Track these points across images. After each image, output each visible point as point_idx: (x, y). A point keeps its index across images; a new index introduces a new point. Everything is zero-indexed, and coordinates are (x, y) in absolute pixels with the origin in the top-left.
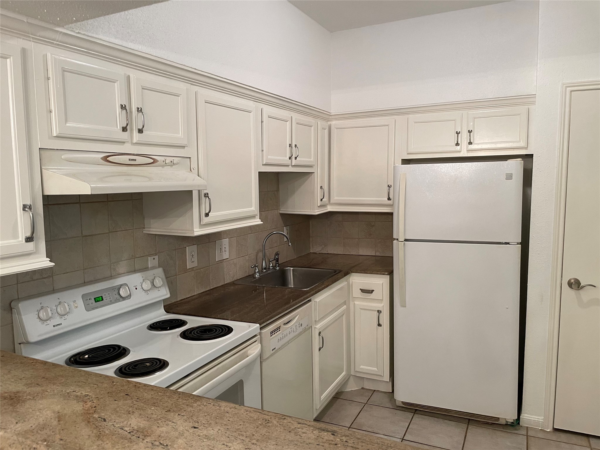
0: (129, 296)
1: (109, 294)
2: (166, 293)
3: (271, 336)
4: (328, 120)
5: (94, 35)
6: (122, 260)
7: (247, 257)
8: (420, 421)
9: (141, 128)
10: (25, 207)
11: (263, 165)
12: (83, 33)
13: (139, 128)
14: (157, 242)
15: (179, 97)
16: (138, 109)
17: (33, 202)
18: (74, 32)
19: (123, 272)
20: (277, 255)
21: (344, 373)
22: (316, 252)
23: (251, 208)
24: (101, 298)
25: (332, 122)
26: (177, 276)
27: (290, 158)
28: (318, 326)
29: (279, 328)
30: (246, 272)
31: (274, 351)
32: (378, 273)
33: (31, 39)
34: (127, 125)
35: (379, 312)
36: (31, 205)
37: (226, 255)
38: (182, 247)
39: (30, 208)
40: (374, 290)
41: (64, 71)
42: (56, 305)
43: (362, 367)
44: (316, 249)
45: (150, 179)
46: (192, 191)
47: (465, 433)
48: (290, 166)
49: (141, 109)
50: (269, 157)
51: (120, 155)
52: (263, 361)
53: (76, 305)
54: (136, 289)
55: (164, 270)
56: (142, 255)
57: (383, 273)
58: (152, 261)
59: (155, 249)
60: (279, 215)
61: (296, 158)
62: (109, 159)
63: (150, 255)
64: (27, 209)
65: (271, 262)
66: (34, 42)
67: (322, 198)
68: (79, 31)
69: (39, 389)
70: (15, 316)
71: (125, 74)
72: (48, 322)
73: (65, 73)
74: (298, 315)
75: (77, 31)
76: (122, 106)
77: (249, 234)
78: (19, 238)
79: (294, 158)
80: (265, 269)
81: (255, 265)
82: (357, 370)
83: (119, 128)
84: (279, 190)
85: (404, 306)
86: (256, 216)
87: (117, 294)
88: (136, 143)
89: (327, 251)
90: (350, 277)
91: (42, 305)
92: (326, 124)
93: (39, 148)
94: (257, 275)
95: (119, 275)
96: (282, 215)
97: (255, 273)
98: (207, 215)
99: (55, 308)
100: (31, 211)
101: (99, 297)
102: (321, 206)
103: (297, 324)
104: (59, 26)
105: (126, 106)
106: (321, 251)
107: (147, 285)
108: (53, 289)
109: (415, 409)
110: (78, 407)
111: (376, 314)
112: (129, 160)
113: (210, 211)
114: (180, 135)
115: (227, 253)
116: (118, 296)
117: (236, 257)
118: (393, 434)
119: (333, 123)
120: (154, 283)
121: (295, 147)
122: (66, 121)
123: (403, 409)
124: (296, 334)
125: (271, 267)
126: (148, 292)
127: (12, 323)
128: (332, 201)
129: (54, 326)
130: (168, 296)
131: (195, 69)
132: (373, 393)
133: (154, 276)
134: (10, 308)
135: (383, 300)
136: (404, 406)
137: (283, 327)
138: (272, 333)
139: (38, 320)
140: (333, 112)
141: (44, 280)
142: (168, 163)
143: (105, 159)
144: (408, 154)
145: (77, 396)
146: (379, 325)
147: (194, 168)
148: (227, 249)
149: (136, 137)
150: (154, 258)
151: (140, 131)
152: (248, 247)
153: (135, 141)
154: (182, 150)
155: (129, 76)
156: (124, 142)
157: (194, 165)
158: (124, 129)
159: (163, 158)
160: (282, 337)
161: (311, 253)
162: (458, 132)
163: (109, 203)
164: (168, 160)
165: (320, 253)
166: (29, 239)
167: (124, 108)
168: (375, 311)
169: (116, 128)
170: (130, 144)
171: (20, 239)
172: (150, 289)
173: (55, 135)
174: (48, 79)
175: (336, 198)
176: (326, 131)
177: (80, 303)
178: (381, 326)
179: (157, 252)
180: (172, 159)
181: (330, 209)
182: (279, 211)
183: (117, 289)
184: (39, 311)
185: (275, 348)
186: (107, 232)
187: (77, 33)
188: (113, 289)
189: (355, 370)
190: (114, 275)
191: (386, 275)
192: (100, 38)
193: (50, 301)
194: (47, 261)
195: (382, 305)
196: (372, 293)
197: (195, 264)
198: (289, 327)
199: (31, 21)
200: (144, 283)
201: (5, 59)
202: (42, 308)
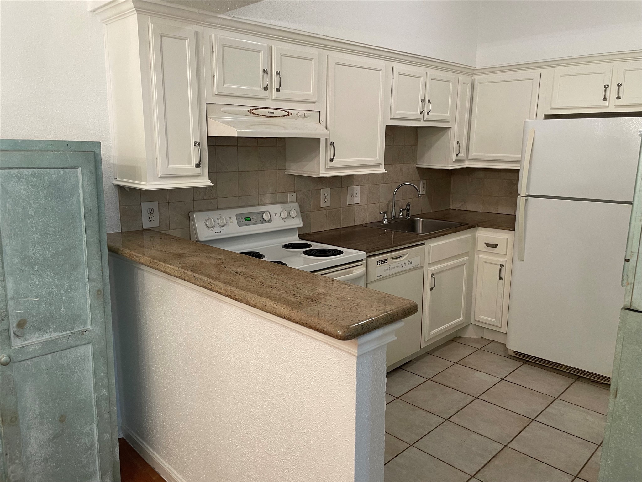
0: (270, 220)
1: (255, 217)
2: (299, 223)
3: (378, 265)
4: (472, 75)
5: (245, 18)
6: (268, 193)
7: (378, 205)
8: (526, 369)
9: (278, 87)
10: (195, 143)
11: (391, 119)
12: (236, 17)
13: (277, 87)
14: (295, 182)
15: (312, 61)
16: (277, 72)
17: (201, 140)
18: (230, 16)
19: (267, 203)
20: (408, 206)
21: (461, 319)
22: (455, 208)
23: (376, 158)
24: (249, 219)
25: (476, 77)
26: (312, 212)
27: (421, 113)
28: (432, 269)
29: (386, 260)
30: (376, 217)
31: (380, 277)
32: (504, 228)
33: (202, 25)
34: (268, 85)
35: (501, 266)
36: (199, 142)
37: (357, 200)
38: (317, 189)
39: (199, 145)
40: (498, 245)
41: (223, 46)
42: (218, 219)
43: (481, 316)
44: (455, 205)
45: (285, 128)
46: (320, 139)
47: (569, 385)
48: (422, 121)
49: (279, 72)
50: (398, 112)
51: (263, 109)
52: (368, 283)
53: (231, 221)
54: (276, 216)
55: (300, 206)
56: (283, 191)
57: (509, 228)
58: (291, 197)
59: (294, 187)
60: (416, 169)
61: (428, 113)
62: (253, 111)
63: (290, 192)
64: (196, 145)
65: (402, 212)
66: (203, 26)
67: (458, 153)
68: (234, 16)
69: (195, 253)
70: (192, 222)
71: (268, 45)
72: (212, 229)
73: (224, 47)
74: (407, 254)
75: (233, 16)
76: (264, 70)
77: (382, 184)
78: (191, 164)
79: (426, 113)
80: (394, 217)
81: (384, 212)
82: (476, 319)
83: (262, 88)
84: (417, 144)
85: (522, 260)
86: (381, 165)
87: (261, 218)
88: (274, 99)
89: (466, 208)
90: (476, 231)
91: (208, 217)
92: (468, 79)
93: (206, 103)
94: (385, 221)
95: (265, 204)
96: (419, 169)
97: (384, 219)
98: (332, 160)
99: (217, 220)
100: (199, 146)
101: (248, 218)
102: (456, 161)
103: (407, 261)
104: (220, 13)
105: (267, 70)
106: (460, 207)
107: (284, 215)
108: (217, 208)
109: (526, 360)
110: (214, 262)
111: (499, 267)
112: (269, 112)
113: (334, 157)
114: (311, 93)
115: (358, 198)
116: (262, 219)
117: (367, 203)
118: (495, 374)
119: (478, 78)
120: (290, 214)
121: (428, 102)
122: (224, 83)
123: (515, 358)
124: (404, 269)
125: (401, 216)
126: (285, 219)
127: (190, 227)
128: (470, 157)
129: (216, 233)
130: (301, 225)
131: (326, 36)
132: (490, 343)
133: (291, 208)
134: (189, 217)
135: (506, 255)
136: (516, 356)
137: (390, 260)
138: (379, 262)
139: (206, 226)
140: (477, 66)
141: (211, 200)
142: (300, 116)
143: (251, 111)
144: (552, 109)
145: (215, 258)
146: (501, 279)
147: (323, 121)
148: (358, 195)
149: (275, 94)
150: (293, 195)
151: (278, 90)
152: (379, 195)
153: (274, 98)
154: (313, 105)
155: (271, 46)
156: (266, 99)
157: (323, 118)
158: (266, 89)
159: (296, 112)
160: (388, 268)
161: (450, 209)
162: (607, 86)
163: (259, 147)
164: (300, 113)
165: (459, 210)
166: (198, 166)
167: (266, 72)
168: (497, 264)
169: (260, 88)
170: (270, 100)
171: (193, 165)
172: (287, 217)
173: (216, 94)
174: (213, 53)
175: (474, 154)
176: (469, 87)
177: (234, 219)
178: (502, 280)
179: (296, 190)
180: (303, 112)
181: (467, 164)
182: (415, 165)
183: (261, 214)
184: (206, 221)
185: (381, 276)
186: (257, 170)
187: (232, 17)
188: (259, 213)
189: (474, 319)
190: (261, 204)
191: (511, 230)
192: (249, 19)
193: (214, 215)
194: (209, 182)
195: (505, 259)
196: (496, 247)
197: (328, 204)
198: (397, 262)
199: (202, 12)
200: (282, 213)
201: (184, 41)
202: (209, 219)
